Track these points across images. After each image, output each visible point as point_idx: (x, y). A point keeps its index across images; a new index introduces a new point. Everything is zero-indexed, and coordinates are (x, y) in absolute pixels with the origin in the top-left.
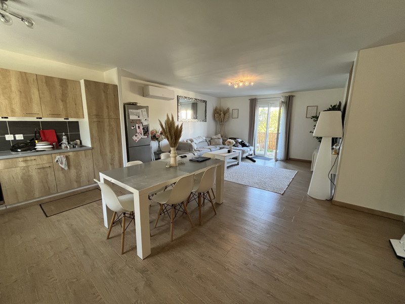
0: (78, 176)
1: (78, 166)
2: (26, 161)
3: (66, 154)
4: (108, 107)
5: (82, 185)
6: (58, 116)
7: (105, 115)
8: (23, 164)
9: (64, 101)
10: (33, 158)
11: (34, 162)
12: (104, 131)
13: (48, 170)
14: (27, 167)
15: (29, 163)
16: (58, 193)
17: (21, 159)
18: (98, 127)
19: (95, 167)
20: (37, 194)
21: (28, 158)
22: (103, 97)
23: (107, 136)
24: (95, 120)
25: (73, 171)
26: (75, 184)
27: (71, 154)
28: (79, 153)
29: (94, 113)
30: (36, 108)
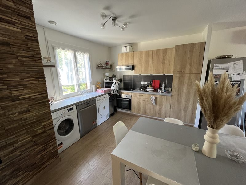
0: (160, 111)
1: (161, 105)
2: (140, 95)
3: (156, 96)
4: (191, 64)
5: (161, 117)
6: (159, 72)
7: (187, 71)
8: (138, 97)
9: (163, 63)
10: (142, 95)
11: (142, 97)
12: (183, 84)
13: (147, 102)
14: (140, 98)
15: (141, 96)
16: (149, 115)
17: (138, 94)
18: (179, 80)
19: (171, 109)
20: (141, 112)
21: (141, 94)
22: (188, 56)
23: (185, 88)
24: (178, 75)
25: (158, 107)
26: (158, 115)
27: (158, 96)
28: (163, 97)
29: (178, 69)
30: (149, 69)
